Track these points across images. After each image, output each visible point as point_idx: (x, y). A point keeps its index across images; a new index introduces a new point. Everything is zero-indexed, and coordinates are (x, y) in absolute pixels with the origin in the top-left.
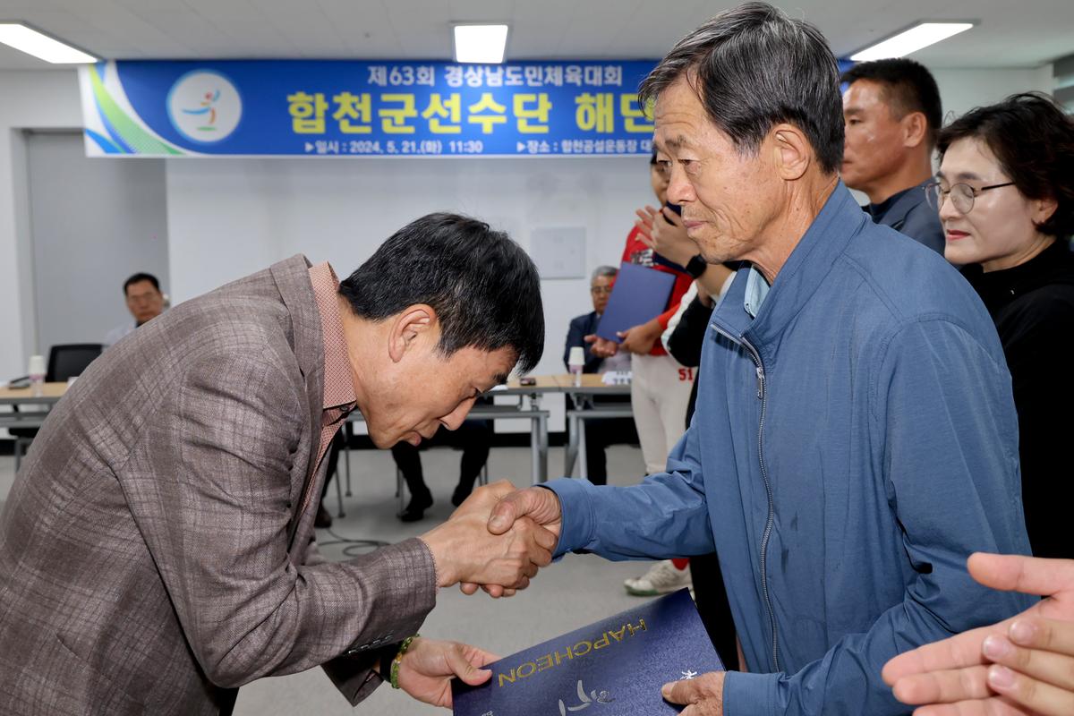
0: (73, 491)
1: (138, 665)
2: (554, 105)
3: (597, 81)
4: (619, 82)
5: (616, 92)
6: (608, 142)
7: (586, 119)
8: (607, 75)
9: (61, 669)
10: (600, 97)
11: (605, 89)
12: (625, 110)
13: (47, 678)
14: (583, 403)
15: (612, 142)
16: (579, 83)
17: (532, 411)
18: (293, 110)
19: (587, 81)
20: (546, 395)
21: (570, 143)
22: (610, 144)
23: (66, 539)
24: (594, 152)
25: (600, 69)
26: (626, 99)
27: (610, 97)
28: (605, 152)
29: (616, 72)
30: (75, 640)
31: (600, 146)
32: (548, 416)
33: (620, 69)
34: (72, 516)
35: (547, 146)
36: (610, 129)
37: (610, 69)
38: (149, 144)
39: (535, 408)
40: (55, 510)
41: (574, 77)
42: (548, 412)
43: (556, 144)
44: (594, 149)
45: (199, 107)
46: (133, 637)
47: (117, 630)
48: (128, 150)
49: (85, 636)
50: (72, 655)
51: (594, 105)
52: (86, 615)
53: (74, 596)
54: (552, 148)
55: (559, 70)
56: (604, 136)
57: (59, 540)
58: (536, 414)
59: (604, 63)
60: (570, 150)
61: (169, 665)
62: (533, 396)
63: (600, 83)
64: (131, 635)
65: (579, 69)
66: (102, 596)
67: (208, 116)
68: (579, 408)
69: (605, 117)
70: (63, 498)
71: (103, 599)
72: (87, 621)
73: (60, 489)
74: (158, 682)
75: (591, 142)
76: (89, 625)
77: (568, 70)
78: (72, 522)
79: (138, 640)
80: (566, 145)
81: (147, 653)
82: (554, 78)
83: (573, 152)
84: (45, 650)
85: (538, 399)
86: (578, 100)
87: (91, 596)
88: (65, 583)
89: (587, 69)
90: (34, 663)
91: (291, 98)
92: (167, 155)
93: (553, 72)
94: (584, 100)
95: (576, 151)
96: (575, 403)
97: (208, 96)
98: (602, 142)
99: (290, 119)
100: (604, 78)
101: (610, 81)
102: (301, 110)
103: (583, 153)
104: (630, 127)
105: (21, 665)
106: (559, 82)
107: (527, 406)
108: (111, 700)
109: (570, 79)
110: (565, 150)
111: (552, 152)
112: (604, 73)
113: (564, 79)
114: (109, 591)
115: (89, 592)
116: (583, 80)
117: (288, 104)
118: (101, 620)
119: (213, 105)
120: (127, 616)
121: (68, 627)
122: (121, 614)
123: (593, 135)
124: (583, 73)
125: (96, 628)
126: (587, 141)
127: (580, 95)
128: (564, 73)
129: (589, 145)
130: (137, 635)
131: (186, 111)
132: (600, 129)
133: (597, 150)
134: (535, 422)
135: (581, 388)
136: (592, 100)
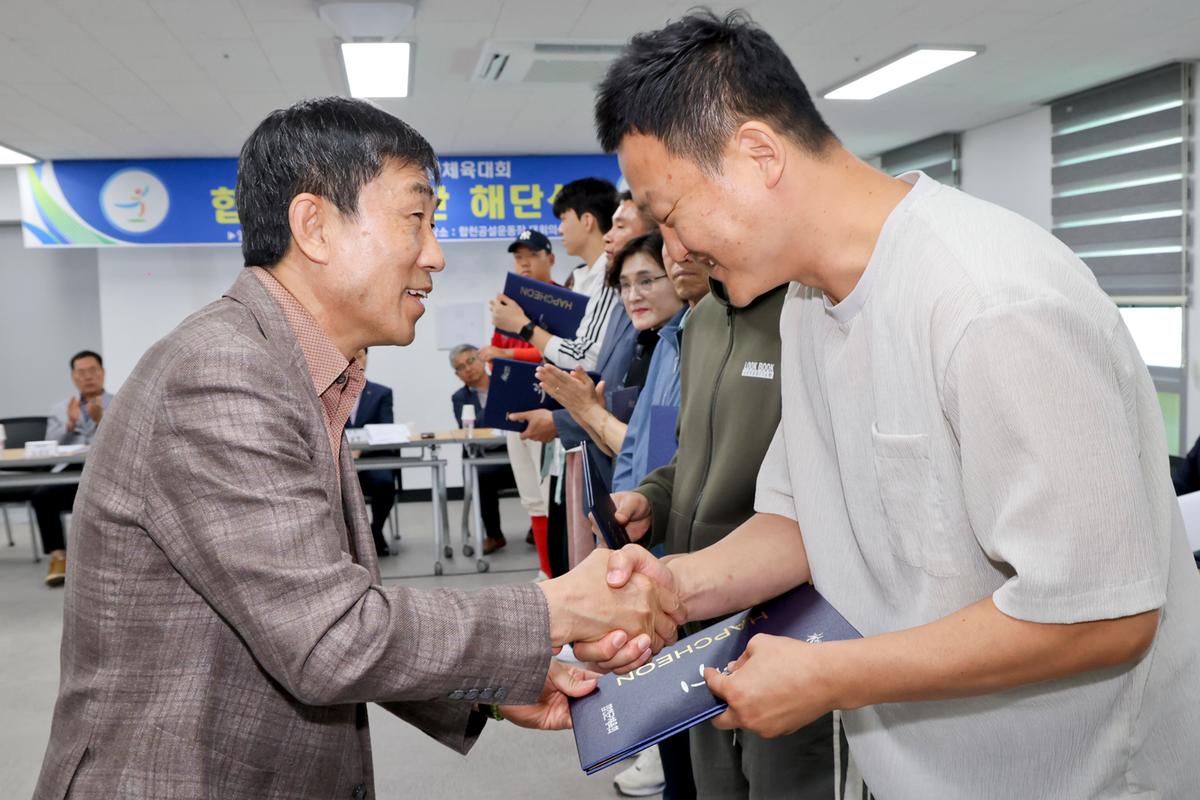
0: (119, 570)
1: (254, 731)
2: (451, 196)
3: (489, 174)
4: (508, 175)
5: (506, 183)
6: (500, 227)
7: (480, 209)
8: (497, 169)
9: (169, 756)
10: (492, 188)
11: (496, 181)
12: (515, 199)
13: (154, 771)
14: (475, 452)
15: (504, 227)
16: (473, 176)
17: (433, 461)
18: (216, 203)
19: (480, 174)
20: (443, 446)
21: (466, 229)
22: (502, 229)
23: (136, 624)
24: (488, 236)
25: (491, 163)
26: (515, 190)
27: (500, 188)
28: (498, 237)
29: (506, 166)
30: (177, 723)
31: (493, 230)
32: (445, 465)
33: (508, 164)
34: (131, 596)
35: (446, 231)
36: (502, 216)
37: (500, 164)
38: (83, 235)
39: (435, 458)
40: (112, 598)
41: (469, 170)
42: (445, 461)
43: (453, 230)
44: (488, 233)
45: (130, 202)
46: (239, 703)
47: (220, 700)
48: (64, 241)
49: (187, 716)
50: (177, 738)
51: (487, 195)
52: (181, 695)
53: (164, 681)
54: (450, 233)
55: (455, 165)
56: (496, 222)
57: (129, 628)
58: (435, 463)
59: (494, 158)
60: (466, 235)
61: (290, 725)
62: (433, 448)
63: (492, 176)
64: (236, 701)
65: (472, 164)
66: (194, 670)
67: (138, 209)
68: (472, 456)
69: (497, 206)
70: (114, 583)
71: (195, 673)
72: (184, 701)
73: (108, 574)
74: (283, 744)
75: (485, 227)
76: (187, 703)
77: (463, 164)
78: (133, 603)
79: (247, 706)
80: (463, 230)
81: (260, 716)
82: (450, 172)
83: (469, 237)
84: (144, 743)
85: (437, 450)
86: (472, 191)
87: (181, 675)
88: (150, 671)
89: (480, 164)
90: (134, 760)
91: (214, 192)
92: (100, 245)
93: (450, 167)
94: (478, 191)
95: (472, 235)
96: (469, 453)
97: (138, 192)
98: (495, 228)
99: (213, 211)
100: (495, 172)
101: (500, 174)
102: (224, 202)
103: (478, 237)
104: (519, 213)
105: (120, 767)
106: (455, 175)
107: (428, 456)
108: (227, 773)
109: (465, 173)
110: (462, 235)
111: (451, 237)
112: (495, 166)
113: (460, 173)
114: (198, 663)
115: (177, 671)
116: (476, 173)
117: (210, 198)
118: (200, 696)
119: (144, 199)
120: (225, 684)
121: (164, 713)
122: (219, 683)
123: (486, 221)
124: (476, 167)
125: (197, 704)
126: (481, 227)
127: (474, 186)
128: (460, 167)
129: (483, 230)
130: (242, 701)
131: (118, 205)
132: (492, 216)
133: (491, 235)
134: (435, 470)
135: (473, 439)
136: (485, 190)
